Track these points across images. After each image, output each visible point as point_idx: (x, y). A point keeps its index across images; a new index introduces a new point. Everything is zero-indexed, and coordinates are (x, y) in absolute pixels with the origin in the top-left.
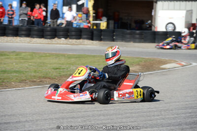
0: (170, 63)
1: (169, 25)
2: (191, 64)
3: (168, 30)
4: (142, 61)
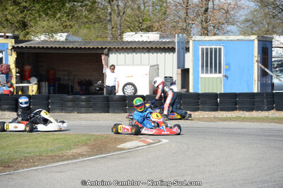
0: (131, 140)
1: (128, 86)
2: (160, 141)
3: (126, 94)
4: (90, 140)
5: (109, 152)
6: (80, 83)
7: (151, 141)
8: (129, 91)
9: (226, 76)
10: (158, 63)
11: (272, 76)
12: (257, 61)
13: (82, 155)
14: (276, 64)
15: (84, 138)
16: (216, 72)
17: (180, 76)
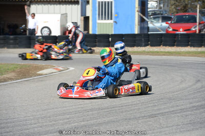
0: (47, 68)
1: (45, 29)
2: (68, 69)
3: (43, 35)
4: (17, 68)
5: (31, 77)
6: (9, 27)
7: (62, 69)
8: (46, 33)
9: (116, 22)
10: (67, 12)
11: (148, 22)
12: (138, 11)
13: (11, 79)
14: (150, 13)
15: (13, 66)
16: (108, 19)
17: (83, 22)
